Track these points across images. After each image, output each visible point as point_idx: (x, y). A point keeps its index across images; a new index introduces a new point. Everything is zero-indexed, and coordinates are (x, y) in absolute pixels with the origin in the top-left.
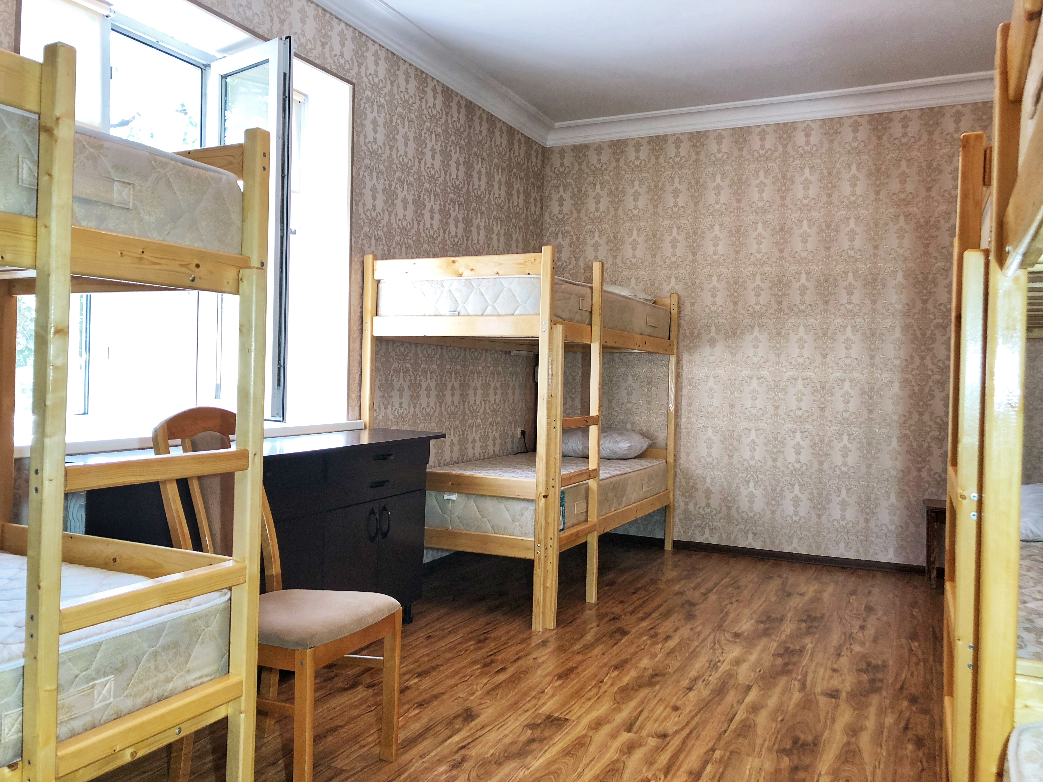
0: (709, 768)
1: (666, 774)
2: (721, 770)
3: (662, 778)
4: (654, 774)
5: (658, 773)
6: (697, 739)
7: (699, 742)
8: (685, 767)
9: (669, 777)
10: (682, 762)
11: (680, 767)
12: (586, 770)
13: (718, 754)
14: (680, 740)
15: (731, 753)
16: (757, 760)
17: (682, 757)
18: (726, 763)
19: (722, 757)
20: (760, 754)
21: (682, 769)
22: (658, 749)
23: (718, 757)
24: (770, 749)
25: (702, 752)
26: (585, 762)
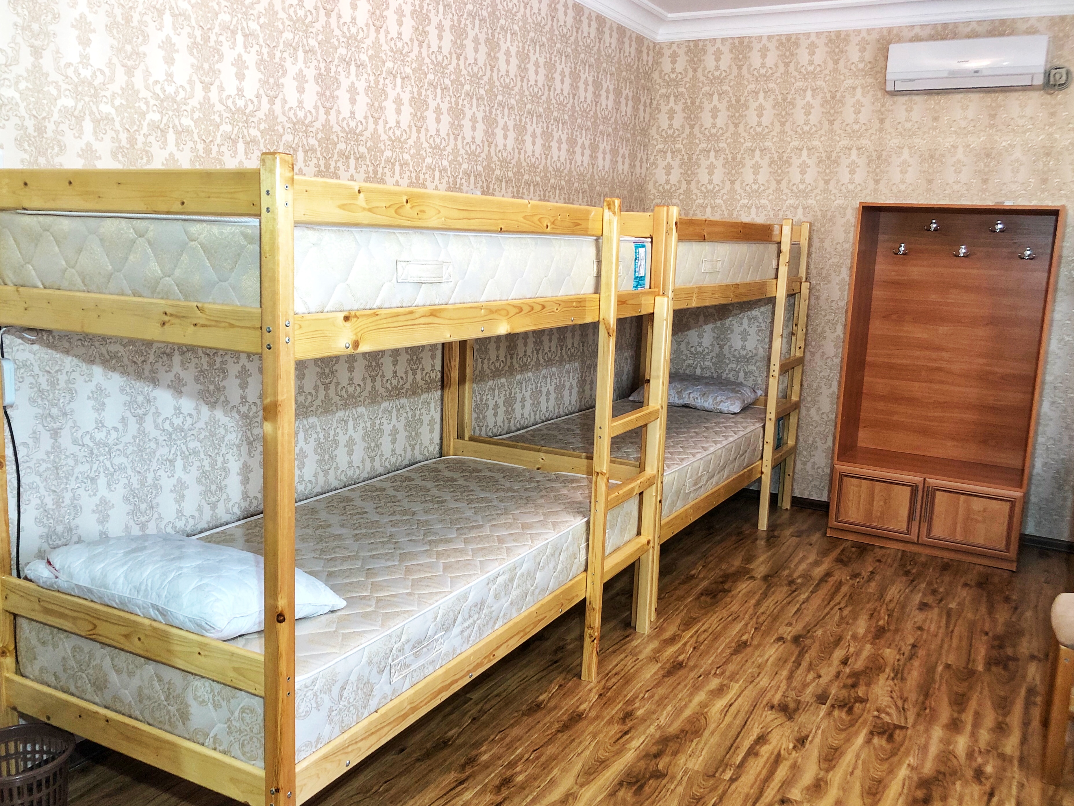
0: (739, 759)
1: (779, 755)
2: (728, 757)
3: (782, 752)
4: (790, 754)
5: (787, 755)
6: (748, 795)
7: (746, 790)
8: (761, 761)
9: (776, 752)
10: (764, 766)
11: (766, 762)
12: (853, 761)
13: (728, 775)
14: (765, 795)
15: (714, 776)
16: (690, 765)
17: (765, 772)
18: (722, 764)
19: (724, 771)
20: (686, 772)
21: (765, 758)
22: (788, 784)
23: (728, 771)
24: (673, 778)
25: (743, 779)
26: (858, 772)
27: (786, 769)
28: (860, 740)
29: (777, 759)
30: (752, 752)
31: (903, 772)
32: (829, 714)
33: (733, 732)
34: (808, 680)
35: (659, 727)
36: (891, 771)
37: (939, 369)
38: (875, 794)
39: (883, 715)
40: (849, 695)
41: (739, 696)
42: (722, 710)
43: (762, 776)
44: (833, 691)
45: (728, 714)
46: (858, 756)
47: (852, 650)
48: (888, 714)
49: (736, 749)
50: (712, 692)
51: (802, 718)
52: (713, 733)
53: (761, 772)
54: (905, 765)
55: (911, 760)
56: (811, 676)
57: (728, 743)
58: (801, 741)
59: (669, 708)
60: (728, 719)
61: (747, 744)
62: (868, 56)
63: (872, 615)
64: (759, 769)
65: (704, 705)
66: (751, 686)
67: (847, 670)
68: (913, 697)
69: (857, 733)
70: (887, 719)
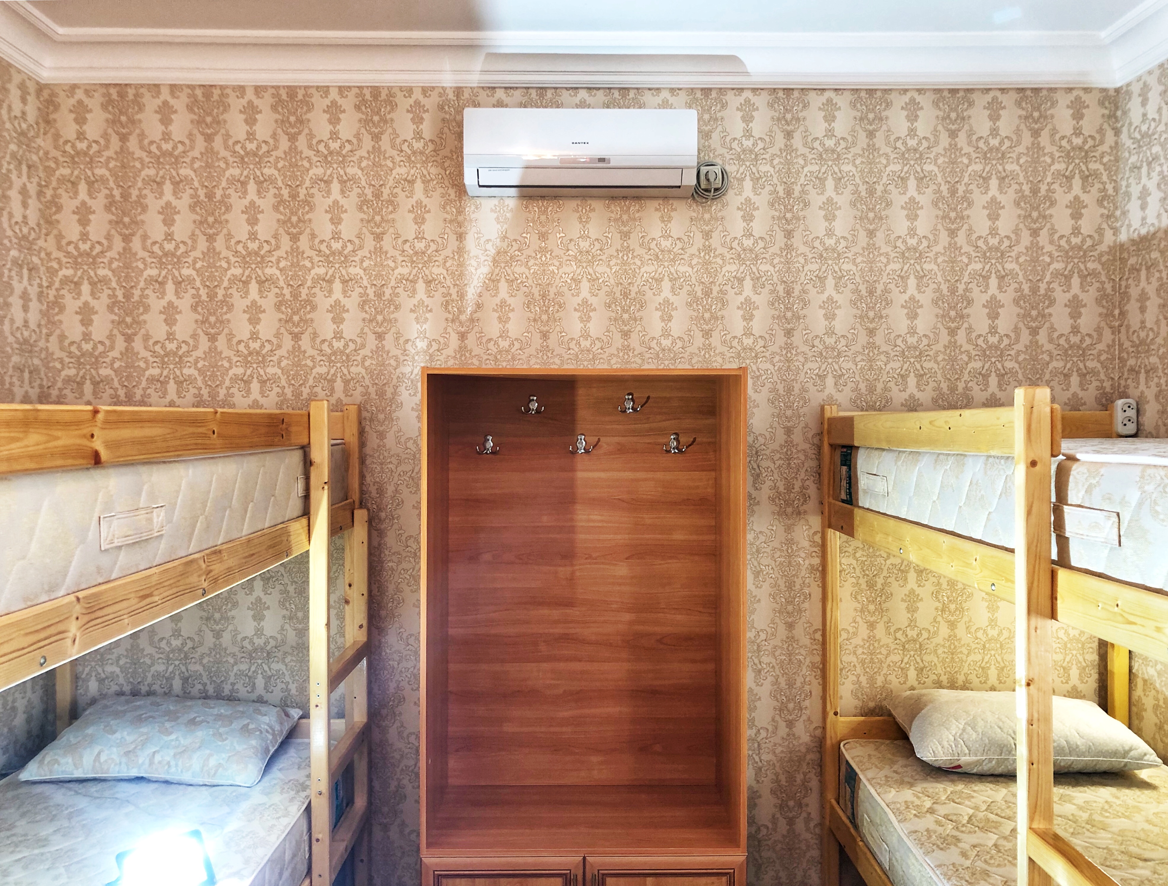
37: (565, 638)
62: (427, 129)
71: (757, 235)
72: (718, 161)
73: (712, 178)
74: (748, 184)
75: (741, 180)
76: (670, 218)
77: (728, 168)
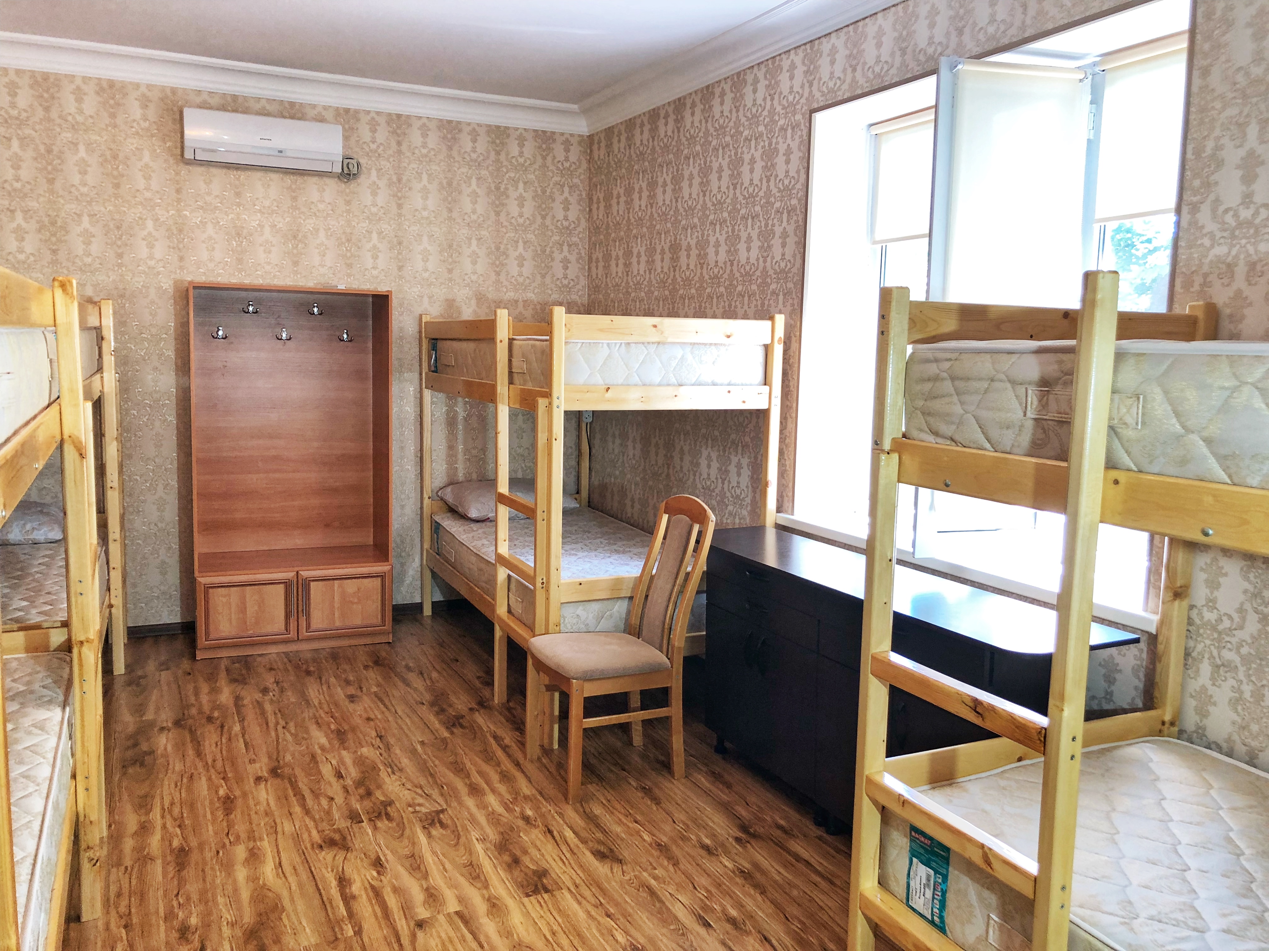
1: (373, 887)
3: (373, 883)
4: (381, 881)
5: (380, 884)
6: (385, 938)
11: (370, 900)
12: (436, 859)
14: (399, 928)
18: (333, 924)
19: (342, 929)
21: (365, 897)
22: (408, 907)
25: (365, 926)
26: (448, 866)
27: (392, 895)
28: (422, 838)
29: (377, 893)
30: (348, 899)
31: (479, 848)
32: (375, 828)
33: (311, 889)
34: (326, 807)
35: (232, 925)
36: (470, 851)
38: (478, 877)
39: (418, 808)
40: (374, 804)
41: (278, 852)
42: (278, 875)
43: (379, 914)
44: (357, 806)
45: (288, 875)
46: (434, 853)
47: (334, 762)
48: (420, 805)
49: (331, 903)
50: (247, 860)
51: (357, 844)
52: (292, 900)
53: (374, 911)
54: (475, 841)
55: (474, 835)
56: (324, 802)
57: (317, 902)
58: (378, 864)
59: (221, 900)
60: (292, 879)
61: (335, 892)
63: (317, 723)
64: (370, 909)
65: (253, 879)
66: (279, 836)
67: (349, 782)
68: (423, 781)
69: (414, 834)
70: (424, 810)
71: (380, 205)
72: (355, 156)
73: (351, 166)
74: (374, 173)
75: (369, 170)
76: (324, 190)
77: (360, 161)
